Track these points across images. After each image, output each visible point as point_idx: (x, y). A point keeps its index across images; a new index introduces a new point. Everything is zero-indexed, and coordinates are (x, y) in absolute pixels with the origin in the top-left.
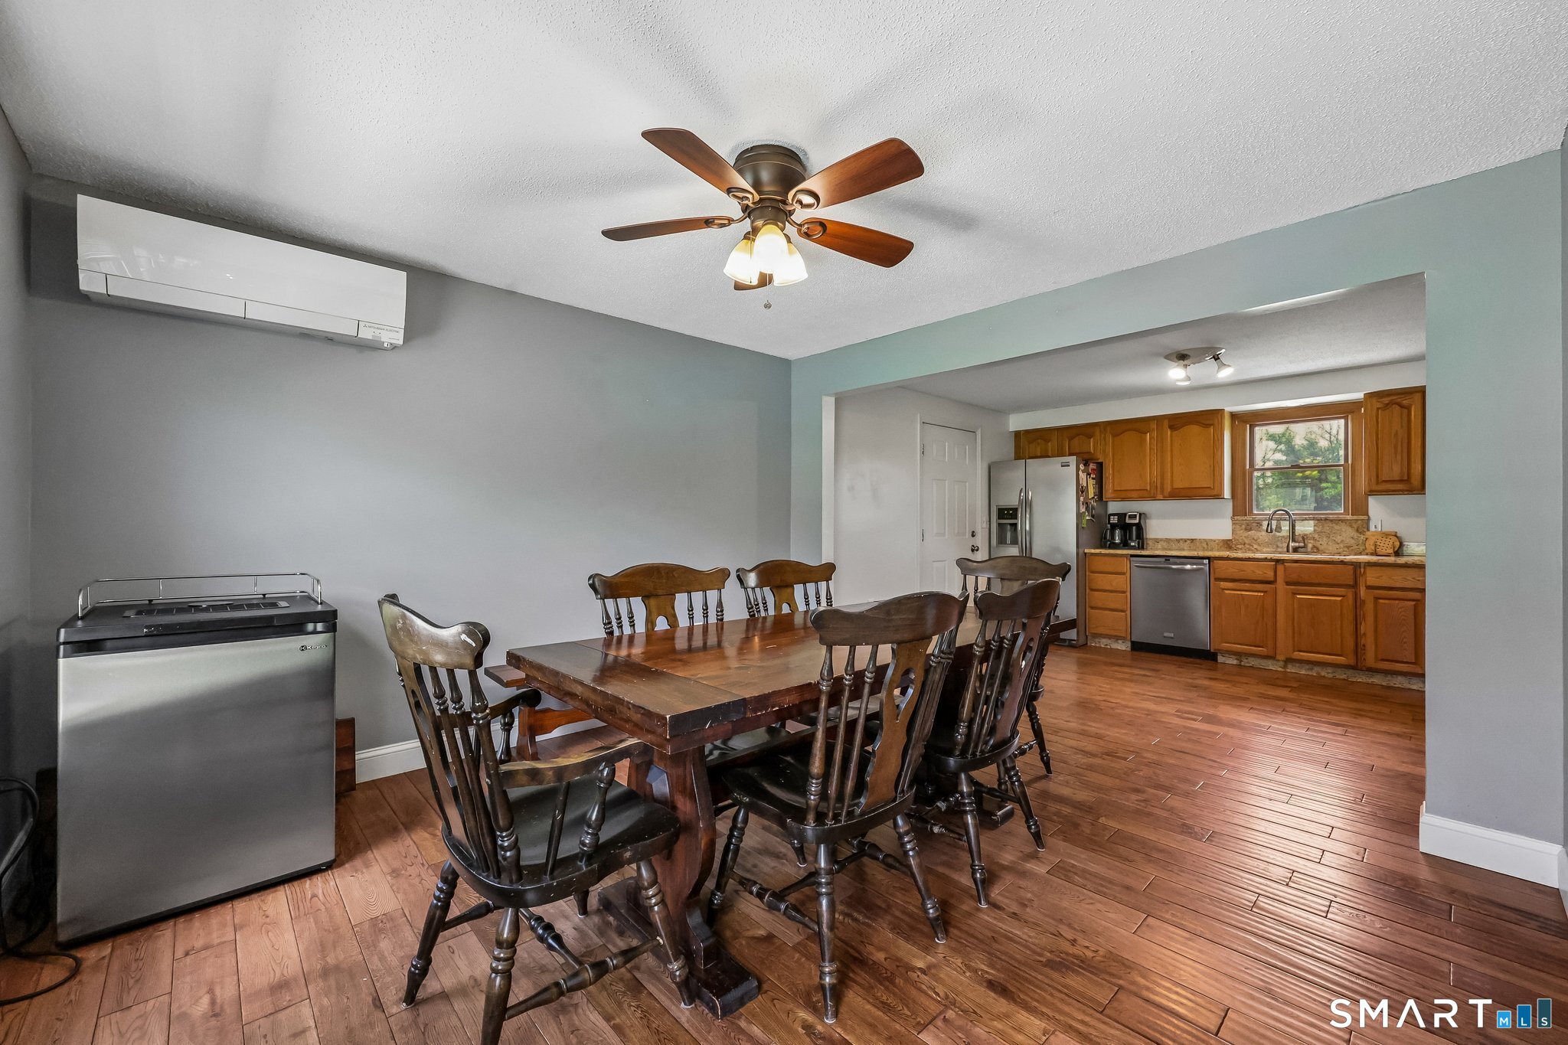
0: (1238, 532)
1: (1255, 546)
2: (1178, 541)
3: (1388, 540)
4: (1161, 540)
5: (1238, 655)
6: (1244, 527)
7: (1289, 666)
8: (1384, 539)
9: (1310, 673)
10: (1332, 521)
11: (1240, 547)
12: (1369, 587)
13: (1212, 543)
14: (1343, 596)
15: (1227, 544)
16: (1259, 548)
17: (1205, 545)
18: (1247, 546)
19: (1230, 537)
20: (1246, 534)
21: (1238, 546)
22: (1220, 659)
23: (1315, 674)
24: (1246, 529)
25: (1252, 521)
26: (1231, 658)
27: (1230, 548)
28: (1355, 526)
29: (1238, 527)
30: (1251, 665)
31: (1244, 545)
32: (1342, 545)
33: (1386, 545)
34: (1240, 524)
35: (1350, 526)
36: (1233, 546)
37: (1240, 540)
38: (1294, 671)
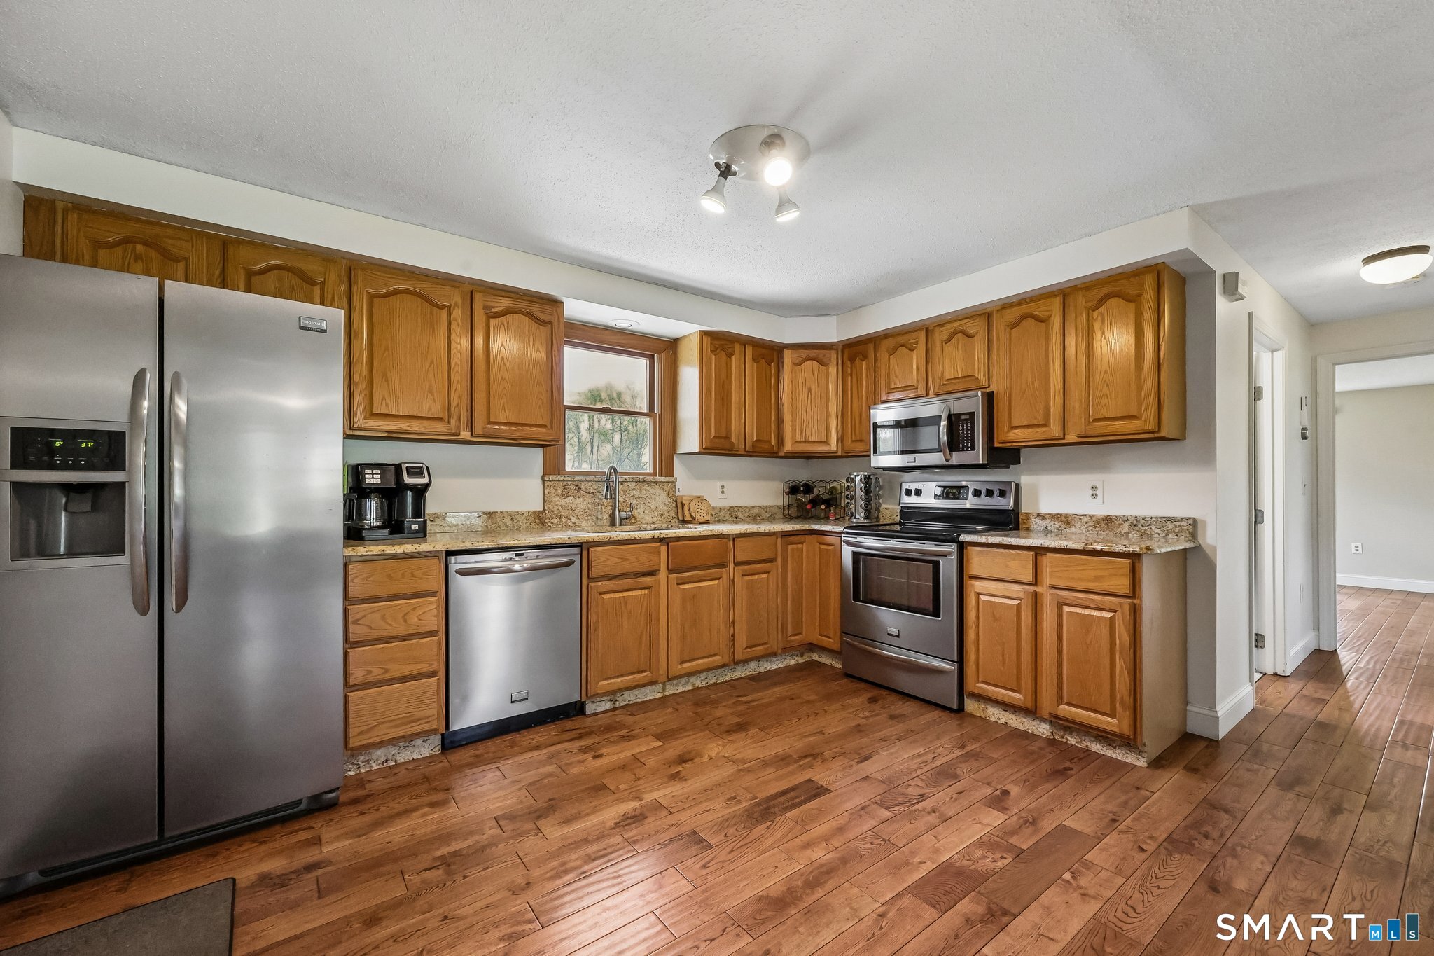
0: (553, 499)
1: (574, 520)
3: (703, 504)
5: (612, 693)
6: (560, 491)
7: (668, 687)
8: (699, 504)
9: (686, 688)
10: (647, 482)
11: (555, 521)
12: (737, 564)
13: (520, 518)
14: (718, 578)
15: (540, 520)
16: (578, 522)
17: (508, 521)
18: (564, 520)
19: (540, 506)
20: (563, 502)
21: (552, 521)
22: (590, 708)
24: (563, 495)
25: (570, 483)
26: (604, 702)
27: (543, 524)
28: (667, 489)
29: (553, 491)
30: (627, 702)
31: (560, 518)
32: (656, 513)
33: (702, 511)
34: (555, 488)
35: (663, 489)
36: (547, 521)
37: (553, 511)
38: (671, 692)
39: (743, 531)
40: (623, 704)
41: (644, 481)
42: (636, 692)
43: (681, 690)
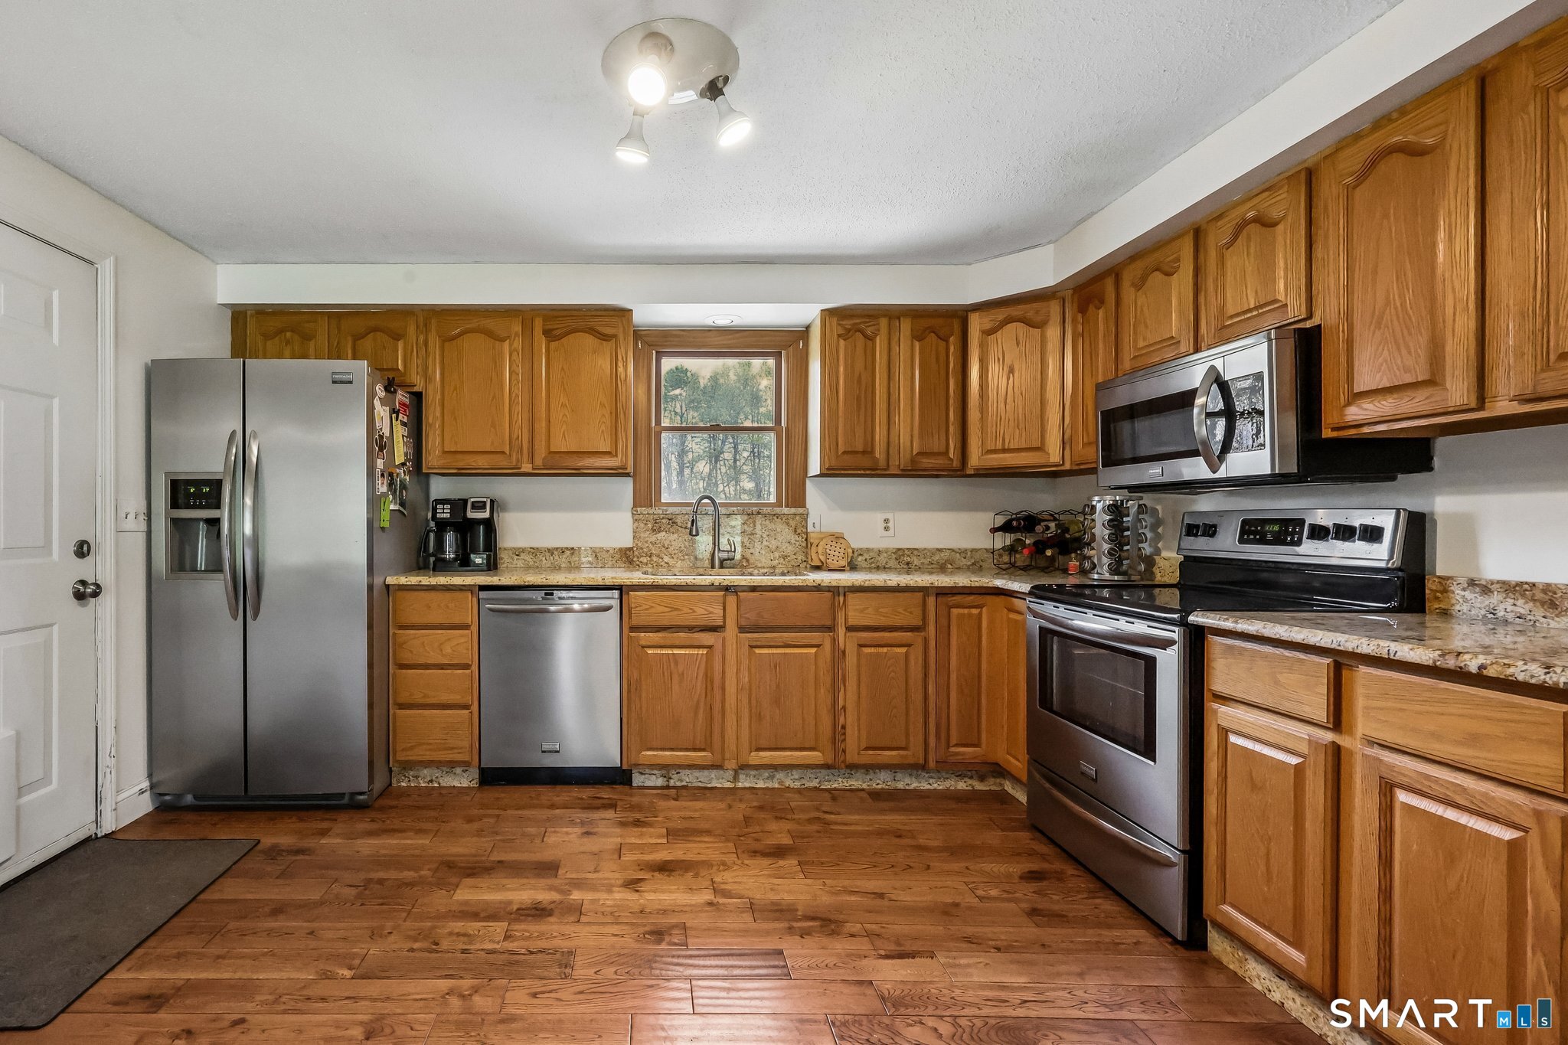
0: (642, 535)
1: (666, 559)
2: (551, 551)
3: (838, 545)
4: (523, 550)
5: (666, 769)
6: (650, 526)
7: (742, 777)
8: (834, 544)
9: (770, 785)
10: (765, 515)
11: (644, 560)
12: (850, 629)
13: (602, 555)
14: (817, 646)
15: (627, 557)
16: (671, 562)
17: (591, 558)
18: (655, 559)
19: (627, 542)
20: (653, 539)
21: (641, 559)
22: (637, 780)
23: (777, 786)
24: (654, 530)
25: (662, 516)
26: (654, 777)
27: (631, 562)
28: (792, 523)
29: (643, 525)
30: (684, 783)
31: (650, 557)
32: (777, 554)
33: (837, 553)
34: (645, 522)
35: (787, 524)
36: (635, 559)
37: (642, 549)
38: (747, 785)
39: (857, 584)
40: (679, 784)
41: (759, 513)
42: (697, 773)
43: (761, 784)
